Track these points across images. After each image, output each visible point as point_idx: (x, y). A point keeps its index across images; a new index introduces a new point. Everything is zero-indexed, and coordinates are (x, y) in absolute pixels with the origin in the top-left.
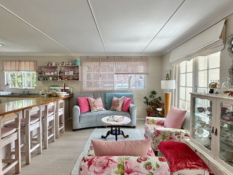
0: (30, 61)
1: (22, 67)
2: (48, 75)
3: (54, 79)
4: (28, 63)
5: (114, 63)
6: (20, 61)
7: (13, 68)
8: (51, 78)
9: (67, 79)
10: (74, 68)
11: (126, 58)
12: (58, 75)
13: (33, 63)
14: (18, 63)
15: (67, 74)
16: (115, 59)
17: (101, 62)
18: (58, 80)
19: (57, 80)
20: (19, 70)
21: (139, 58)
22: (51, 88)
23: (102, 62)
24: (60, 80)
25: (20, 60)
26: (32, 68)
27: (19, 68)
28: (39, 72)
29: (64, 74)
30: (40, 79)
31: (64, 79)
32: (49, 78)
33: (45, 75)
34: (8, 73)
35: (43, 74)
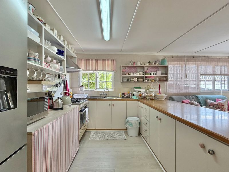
0: (108, 60)
1: (100, 67)
2: (133, 75)
3: (140, 80)
4: (101, 62)
5: (200, 63)
6: (97, 60)
7: (89, 68)
8: (136, 79)
9: (154, 80)
10: (158, 68)
11: (213, 58)
12: (145, 76)
13: (112, 62)
14: (94, 62)
15: (153, 74)
16: (202, 59)
17: (186, 62)
19: (144, 81)
20: (97, 69)
21: (226, 58)
22: (135, 90)
23: (188, 62)
24: (147, 81)
26: (111, 68)
27: (96, 67)
28: (124, 72)
29: (151, 74)
30: (123, 80)
31: (151, 81)
32: (135, 79)
33: (130, 75)
34: (81, 73)
35: (128, 74)
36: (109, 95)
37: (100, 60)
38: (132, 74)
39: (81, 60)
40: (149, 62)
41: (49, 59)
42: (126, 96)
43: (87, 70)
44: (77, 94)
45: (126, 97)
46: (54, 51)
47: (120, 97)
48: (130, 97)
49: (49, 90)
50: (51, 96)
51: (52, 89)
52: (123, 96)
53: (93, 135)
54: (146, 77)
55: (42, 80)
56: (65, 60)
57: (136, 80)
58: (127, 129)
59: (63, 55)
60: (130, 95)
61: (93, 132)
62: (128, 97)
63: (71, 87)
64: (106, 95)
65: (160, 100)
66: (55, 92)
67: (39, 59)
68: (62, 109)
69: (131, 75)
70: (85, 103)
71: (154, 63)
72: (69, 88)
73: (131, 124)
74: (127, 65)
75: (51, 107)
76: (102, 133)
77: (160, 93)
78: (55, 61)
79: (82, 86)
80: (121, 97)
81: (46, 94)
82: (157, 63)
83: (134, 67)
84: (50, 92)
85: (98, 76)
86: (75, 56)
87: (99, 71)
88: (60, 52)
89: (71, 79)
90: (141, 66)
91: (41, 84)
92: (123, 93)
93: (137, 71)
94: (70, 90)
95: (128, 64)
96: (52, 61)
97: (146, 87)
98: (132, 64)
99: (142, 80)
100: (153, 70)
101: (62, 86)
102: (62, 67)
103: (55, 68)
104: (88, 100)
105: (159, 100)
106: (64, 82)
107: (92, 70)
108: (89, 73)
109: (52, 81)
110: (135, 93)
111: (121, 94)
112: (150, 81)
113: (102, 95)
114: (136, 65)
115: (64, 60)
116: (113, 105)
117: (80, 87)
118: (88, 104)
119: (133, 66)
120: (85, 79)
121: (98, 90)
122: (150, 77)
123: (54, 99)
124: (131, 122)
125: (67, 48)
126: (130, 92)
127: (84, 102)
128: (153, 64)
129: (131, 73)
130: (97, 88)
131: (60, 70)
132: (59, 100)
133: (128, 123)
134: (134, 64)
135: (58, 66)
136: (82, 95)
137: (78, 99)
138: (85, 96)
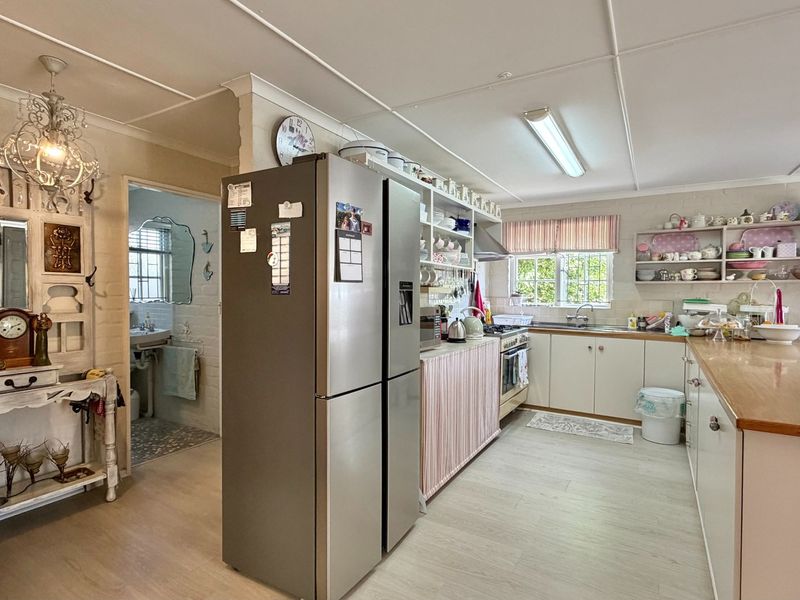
0: (593, 219)
1: (568, 240)
2: (677, 260)
3: (703, 274)
6: (560, 221)
7: (538, 245)
8: (689, 273)
9: (763, 276)
10: (791, 232)
12: (724, 260)
13: (606, 223)
14: (552, 228)
15: (763, 255)
18: (723, 280)
19: (720, 278)
20: (557, 247)
22: (686, 307)
24: (732, 277)
25: (560, 218)
26: (602, 240)
27: (555, 242)
28: (644, 252)
29: (751, 255)
30: (640, 277)
31: (750, 276)
32: (682, 272)
33: (665, 261)
34: (512, 260)
35: (656, 258)
36: (595, 320)
37: (567, 219)
38: (673, 257)
39: (515, 225)
40: (746, 213)
41: (441, 242)
42: (654, 325)
43: (530, 252)
44: (503, 313)
45: (652, 329)
46: (449, 227)
47: (629, 327)
48: (667, 330)
49: (441, 303)
50: (444, 316)
51: (447, 302)
52: (642, 324)
53: (540, 420)
54: (729, 265)
55: (429, 286)
56: (473, 237)
57: (690, 277)
58: (639, 423)
59: (467, 229)
60: (667, 323)
61: (540, 414)
62: (660, 329)
63: (490, 298)
64: (586, 319)
65: (775, 345)
66: (451, 308)
67: (426, 250)
68: (463, 341)
69: (669, 260)
70: (519, 337)
71: (766, 215)
72: (484, 299)
73: (651, 406)
74: (656, 228)
75: (445, 337)
76: (566, 419)
77: (779, 319)
78: (451, 245)
79: (517, 295)
80: (636, 327)
81: (437, 311)
82: (782, 215)
83: (683, 234)
84: (442, 308)
85: (563, 266)
86: (498, 219)
87: (566, 251)
88: (462, 224)
89: (490, 275)
90: (712, 228)
91: (428, 292)
92: (642, 316)
93: (696, 245)
94: (487, 305)
95: (660, 226)
96: (446, 245)
97: (735, 297)
98: (673, 225)
99: (713, 275)
100: (767, 238)
101: (468, 294)
102: (466, 256)
103: (451, 260)
104: (530, 331)
105: (769, 344)
106: (472, 286)
107: (545, 250)
108: (535, 258)
109: (445, 286)
110: (683, 318)
111: (635, 320)
112: (745, 279)
113: (573, 321)
114: (689, 226)
115: (469, 239)
116: (601, 349)
117: (513, 296)
118: (527, 339)
119: (677, 230)
120: (530, 275)
121: (563, 305)
122: (743, 265)
123: (450, 322)
124: (651, 399)
125: (477, 209)
126: (667, 314)
127: (515, 334)
128: (763, 218)
129: (669, 255)
130: (559, 301)
131: (463, 261)
132: (459, 323)
133: (643, 403)
134: (681, 224)
135: (457, 255)
136: (513, 317)
137: (502, 327)
138: (525, 321)
